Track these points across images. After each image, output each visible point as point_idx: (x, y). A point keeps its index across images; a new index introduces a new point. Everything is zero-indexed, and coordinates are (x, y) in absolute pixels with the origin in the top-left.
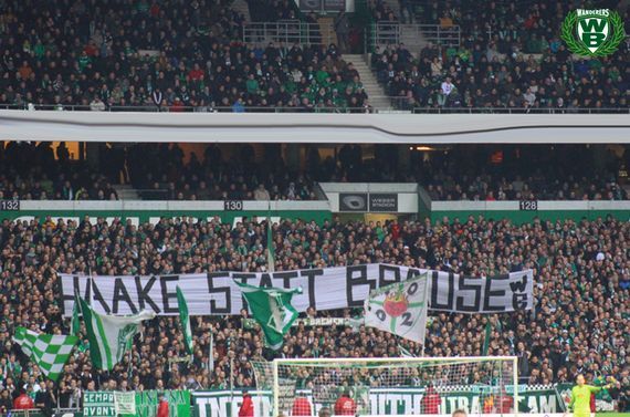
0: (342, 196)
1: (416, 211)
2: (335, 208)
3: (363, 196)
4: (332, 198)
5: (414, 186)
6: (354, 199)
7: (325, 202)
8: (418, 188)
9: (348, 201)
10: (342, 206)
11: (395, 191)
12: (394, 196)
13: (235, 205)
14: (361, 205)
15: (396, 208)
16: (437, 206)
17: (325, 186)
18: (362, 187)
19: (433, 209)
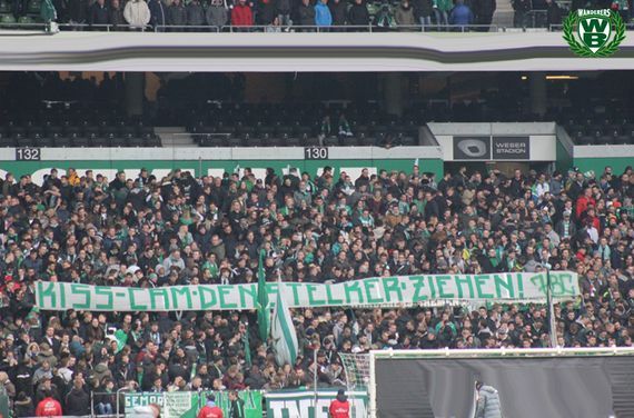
0: (457, 140)
1: (554, 159)
2: (449, 156)
3: (485, 139)
4: (443, 143)
5: (552, 125)
6: (473, 143)
7: (435, 148)
8: (556, 129)
9: (465, 147)
10: (457, 152)
11: (526, 132)
12: (525, 139)
13: (319, 152)
14: (482, 151)
15: (527, 155)
16: (580, 152)
17: (434, 127)
18: (483, 129)
19: (575, 156)
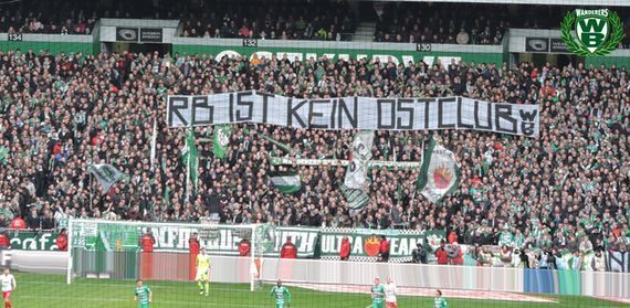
0: (528, 39)
3: (546, 40)
4: (518, 41)
6: (538, 42)
9: (533, 44)
13: (425, 47)
